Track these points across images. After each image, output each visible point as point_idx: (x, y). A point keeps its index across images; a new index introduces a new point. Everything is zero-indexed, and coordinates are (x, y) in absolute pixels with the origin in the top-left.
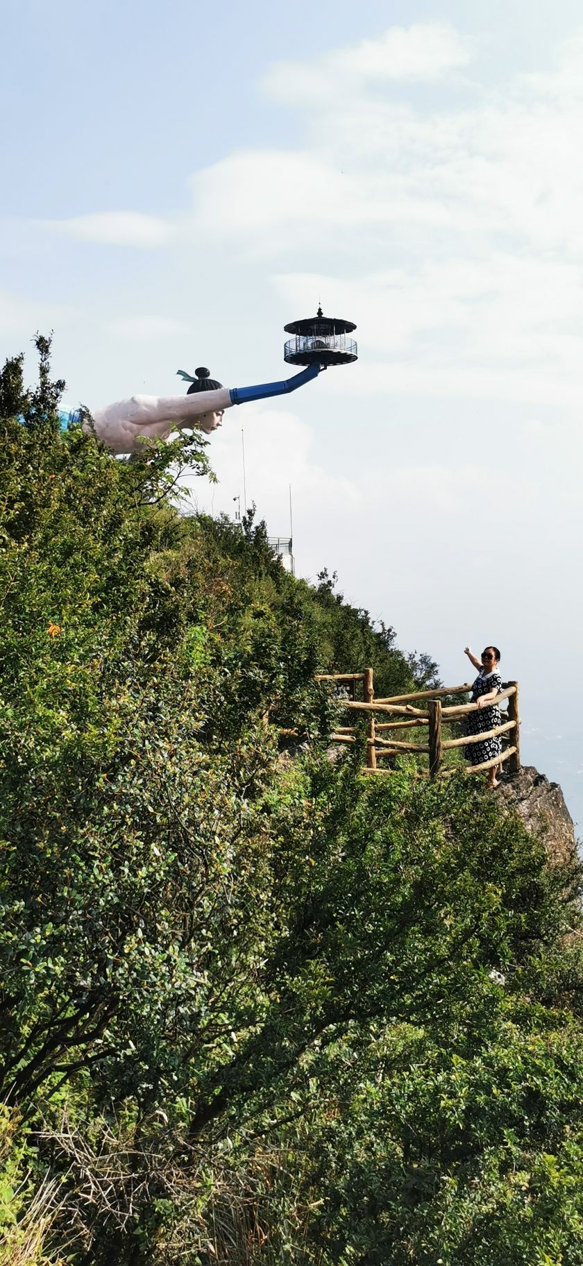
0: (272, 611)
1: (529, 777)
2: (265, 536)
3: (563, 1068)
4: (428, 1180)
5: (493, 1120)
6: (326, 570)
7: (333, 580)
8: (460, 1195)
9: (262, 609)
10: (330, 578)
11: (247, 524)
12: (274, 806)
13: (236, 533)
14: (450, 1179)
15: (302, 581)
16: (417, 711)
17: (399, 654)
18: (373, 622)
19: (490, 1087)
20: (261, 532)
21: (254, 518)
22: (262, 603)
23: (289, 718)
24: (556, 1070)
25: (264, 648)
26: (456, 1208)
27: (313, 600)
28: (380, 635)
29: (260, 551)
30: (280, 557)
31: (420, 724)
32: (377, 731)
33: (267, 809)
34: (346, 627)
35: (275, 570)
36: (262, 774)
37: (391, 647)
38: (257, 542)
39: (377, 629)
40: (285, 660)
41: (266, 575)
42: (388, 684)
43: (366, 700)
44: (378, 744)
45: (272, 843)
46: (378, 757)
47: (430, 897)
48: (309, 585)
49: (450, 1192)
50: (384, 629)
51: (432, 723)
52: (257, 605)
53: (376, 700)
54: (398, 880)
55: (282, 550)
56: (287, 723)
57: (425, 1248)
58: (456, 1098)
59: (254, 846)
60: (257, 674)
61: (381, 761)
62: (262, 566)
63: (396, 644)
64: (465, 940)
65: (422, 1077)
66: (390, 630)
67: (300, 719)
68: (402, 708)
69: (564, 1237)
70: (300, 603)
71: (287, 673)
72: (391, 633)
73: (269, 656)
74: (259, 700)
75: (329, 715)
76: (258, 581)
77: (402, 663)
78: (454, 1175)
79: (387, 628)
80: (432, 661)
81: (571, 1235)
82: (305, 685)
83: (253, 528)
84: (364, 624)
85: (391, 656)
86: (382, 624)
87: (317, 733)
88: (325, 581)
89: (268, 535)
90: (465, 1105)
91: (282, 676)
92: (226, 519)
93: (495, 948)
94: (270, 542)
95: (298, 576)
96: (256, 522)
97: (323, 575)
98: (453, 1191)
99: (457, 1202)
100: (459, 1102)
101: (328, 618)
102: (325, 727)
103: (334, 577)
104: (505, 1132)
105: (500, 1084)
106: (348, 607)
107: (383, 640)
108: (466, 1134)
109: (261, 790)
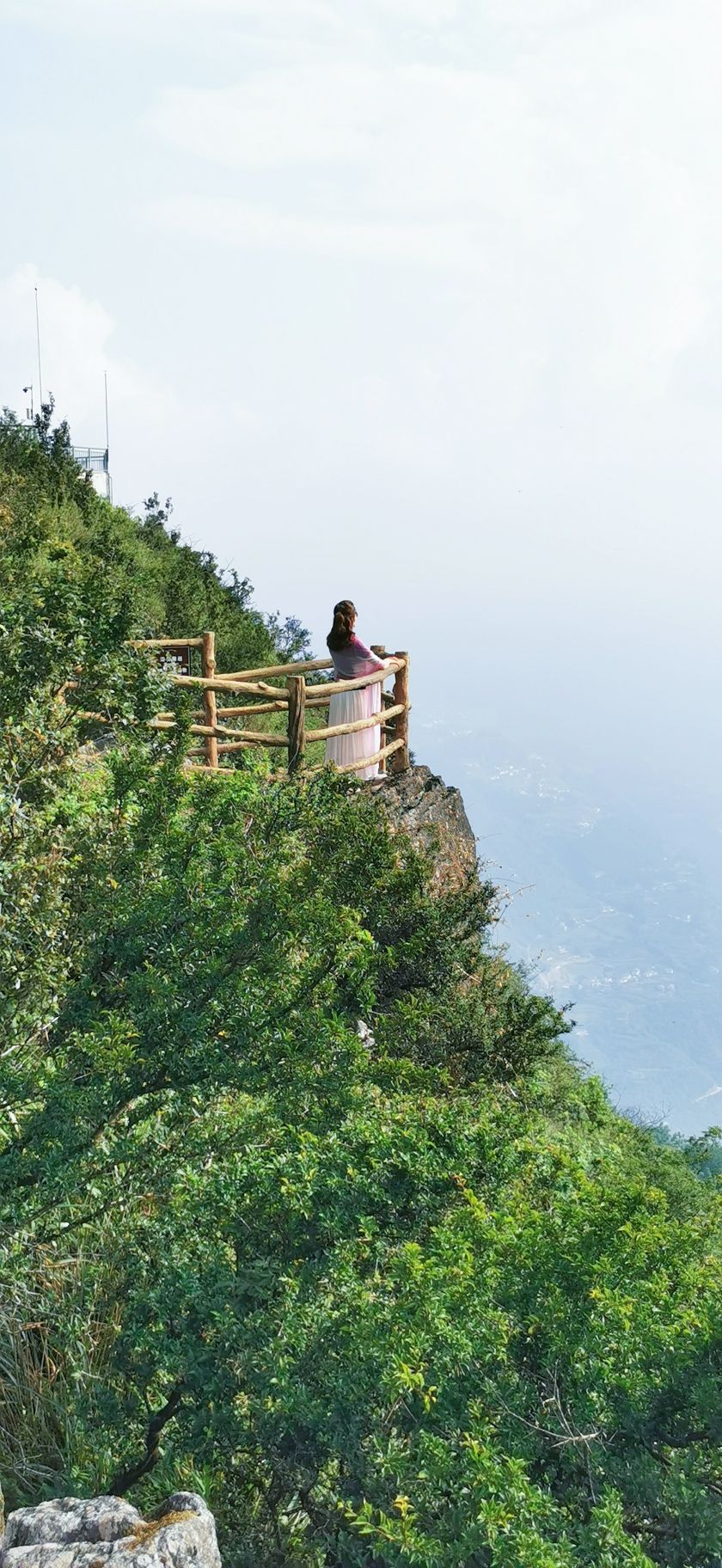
0: (77, 550)
1: (419, 779)
2: (67, 444)
3: (439, 1140)
4: (262, 1283)
5: (348, 1206)
6: (156, 495)
7: (165, 510)
8: (302, 1299)
9: (63, 548)
10: (162, 507)
11: (41, 425)
12: (72, 816)
13: (26, 438)
14: (290, 1281)
15: (122, 510)
16: (272, 690)
17: (257, 616)
18: (222, 571)
19: (345, 1166)
20: (61, 437)
21: (52, 417)
22: (63, 539)
23: (93, 696)
24: (430, 1143)
25: (57, 598)
26: (298, 1315)
27: (138, 537)
28: (231, 589)
29: (60, 465)
30: (89, 475)
31: (278, 709)
32: (221, 718)
33: (62, 819)
34: (182, 577)
35: (83, 495)
36: (53, 772)
37: (246, 607)
38: (56, 452)
39: (228, 581)
40: (88, 616)
41: (69, 499)
42: (239, 657)
43: (205, 675)
44: (220, 735)
45: (66, 863)
46: (221, 753)
47: (270, 926)
48: (133, 516)
49: (291, 1296)
50: (237, 582)
51: (292, 708)
52: (54, 541)
53: (219, 676)
54: (229, 905)
55: (95, 465)
56: (92, 704)
57: (257, 1366)
58: (301, 1182)
59: (41, 868)
60: (46, 634)
61: (226, 759)
62: (63, 487)
63: (255, 603)
64: (316, 983)
65: (260, 1160)
66: (244, 583)
67: (108, 700)
68: (253, 687)
69: (427, 1341)
70: (117, 541)
71: (89, 633)
72: (246, 588)
73: (64, 609)
74: (49, 671)
75: (150, 692)
76: (56, 506)
77: (260, 629)
78: (297, 1275)
79: (241, 580)
80: (302, 627)
81: (437, 1338)
82: (116, 650)
83: (50, 432)
84: (208, 572)
85: (246, 619)
86: (235, 575)
87: (132, 717)
88: (154, 511)
89: (72, 443)
90: (313, 1190)
91: (81, 637)
92: (12, 417)
93: (354, 991)
94: (76, 455)
95: (116, 502)
96: (55, 423)
97: (151, 503)
98: (294, 1294)
99: (300, 1307)
100: (305, 1187)
101: (158, 564)
102: (144, 709)
103: (167, 506)
104: (362, 1221)
105: (359, 1163)
106: (187, 549)
107: (234, 598)
108: (311, 1225)
109: (52, 794)
